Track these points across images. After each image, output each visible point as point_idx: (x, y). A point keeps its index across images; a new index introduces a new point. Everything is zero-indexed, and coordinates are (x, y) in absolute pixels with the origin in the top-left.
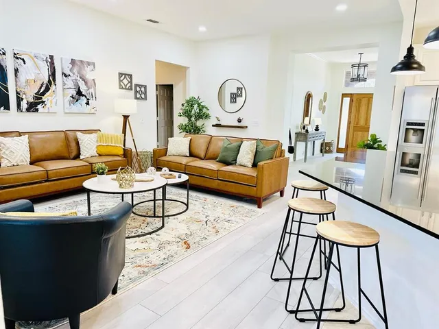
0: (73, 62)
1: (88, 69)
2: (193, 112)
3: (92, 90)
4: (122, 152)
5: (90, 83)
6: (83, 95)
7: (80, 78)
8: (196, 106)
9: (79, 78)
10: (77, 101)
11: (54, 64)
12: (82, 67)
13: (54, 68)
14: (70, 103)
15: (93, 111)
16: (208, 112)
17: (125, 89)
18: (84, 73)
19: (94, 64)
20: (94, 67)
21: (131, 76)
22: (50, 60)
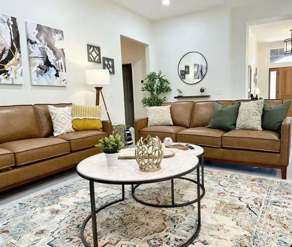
0: (39, 28)
1: (57, 37)
2: (155, 86)
3: (61, 61)
4: (100, 126)
5: (59, 53)
6: (52, 66)
7: (48, 46)
8: (157, 80)
9: (46, 47)
10: (46, 72)
11: (17, 27)
12: (49, 34)
13: (18, 32)
14: (38, 73)
15: (63, 84)
16: (168, 85)
17: (94, 61)
18: (52, 41)
19: (62, 32)
20: (63, 36)
21: (99, 49)
22: (12, 23)
